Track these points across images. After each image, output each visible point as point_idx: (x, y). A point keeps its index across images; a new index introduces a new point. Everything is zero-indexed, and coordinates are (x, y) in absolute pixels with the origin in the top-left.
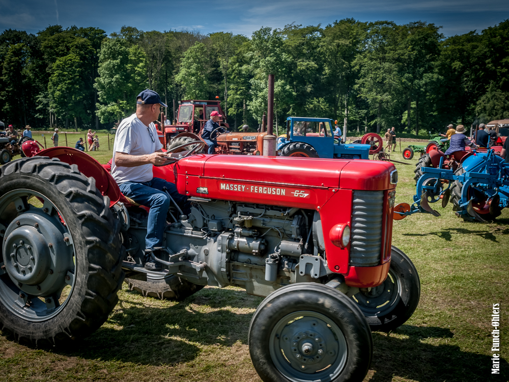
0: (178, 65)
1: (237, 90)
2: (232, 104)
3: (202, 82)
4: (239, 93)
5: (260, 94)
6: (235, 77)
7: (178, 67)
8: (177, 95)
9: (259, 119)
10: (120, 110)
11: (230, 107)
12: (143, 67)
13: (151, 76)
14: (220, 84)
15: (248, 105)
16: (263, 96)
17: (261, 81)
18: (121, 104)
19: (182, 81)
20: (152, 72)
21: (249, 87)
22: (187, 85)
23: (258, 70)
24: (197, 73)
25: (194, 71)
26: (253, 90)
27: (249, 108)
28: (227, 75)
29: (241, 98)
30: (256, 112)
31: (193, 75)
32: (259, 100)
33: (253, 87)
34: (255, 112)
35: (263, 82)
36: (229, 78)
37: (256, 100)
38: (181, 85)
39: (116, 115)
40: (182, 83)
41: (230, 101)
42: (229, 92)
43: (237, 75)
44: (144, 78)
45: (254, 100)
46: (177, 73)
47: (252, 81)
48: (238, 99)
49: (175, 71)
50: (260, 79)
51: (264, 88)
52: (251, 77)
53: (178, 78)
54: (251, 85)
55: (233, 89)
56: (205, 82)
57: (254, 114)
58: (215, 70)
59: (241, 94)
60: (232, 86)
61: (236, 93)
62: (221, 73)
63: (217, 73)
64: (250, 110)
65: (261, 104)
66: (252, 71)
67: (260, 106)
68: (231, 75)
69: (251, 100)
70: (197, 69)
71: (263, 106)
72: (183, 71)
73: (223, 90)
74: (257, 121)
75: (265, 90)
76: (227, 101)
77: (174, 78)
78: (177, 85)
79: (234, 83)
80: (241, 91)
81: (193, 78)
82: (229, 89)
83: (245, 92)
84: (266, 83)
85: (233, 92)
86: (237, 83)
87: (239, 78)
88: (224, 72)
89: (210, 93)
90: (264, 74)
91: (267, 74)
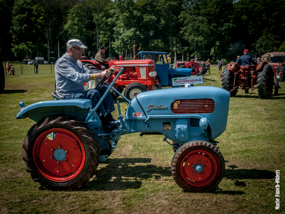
0: (66, 18)
1: (105, 35)
2: (102, 44)
3: (82, 30)
4: (106, 36)
5: (120, 37)
6: (103, 26)
7: (66, 19)
8: (66, 38)
9: (120, 53)
10: (28, 48)
12: (42, 20)
13: (48, 25)
14: (94, 31)
15: (113, 44)
16: (122, 38)
17: (121, 29)
18: (29, 44)
19: (69, 29)
20: (49, 23)
21: (113, 32)
22: (72, 31)
23: (119, 22)
24: (79, 24)
25: (76, 22)
26: (115, 34)
27: (113, 46)
28: (99, 25)
29: (108, 40)
30: (118, 49)
31: (76, 25)
32: (119, 41)
33: (115, 33)
35: (122, 29)
36: (100, 27)
37: (118, 41)
38: (68, 31)
39: (25, 51)
40: (69, 30)
41: (101, 42)
42: (100, 36)
43: (105, 25)
44: (43, 26)
45: (116, 41)
46: (65, 23)
47: (114, 29)
48: (105, 40)
49: (64, 22)
50: (120, 27)
51: (122, 33)
52: (114, 25)
53: (66, 27)
55: (102, 34)
56: (84, 30)
57: (116, 50)
58: (91, 22)
59: (108, 37)
60: (102, 32)
61: (104, 37)
62: (94, 24)
63: (92, 24)
64: (114, 47)
65: (121, 44)
66: (114, 22)
67: (120, 45)
68: (101, 25)
69: (114, 41)
70: (79, 21)
71: (122, 45)
72: (69, 22)
73: (96, 35)
74: (118, 54)
75: (123, 34)
76: (98, 42)
77: (63, 27)
78: (65, 31)
79: (103, 30)
80: (108, 35)
81: (76, 27)
82: (99, 34)
83: (111, 36)
84: (124, 30)
85: (102, 36)
86: (105, 30)
87: (106, 27)
88: (96, 23)
89: (87, 37)
90: (123, 24)
91: (124, 24)
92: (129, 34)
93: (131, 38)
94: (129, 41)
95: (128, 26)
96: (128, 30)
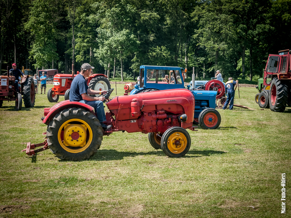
0: (27, 13)
1: (84, 38)
2: (79, 51)
3: (51, 30)
4: (86, 41)
5: (106, 42)
6: (82, 26)
7: (27, 15)
8: (26, 41)
9: (105, 65)
11: (77, 54)
14: (67, 32)
15: (95, 53)
16: (108, 44)
17: (107, 30)
19: (31, 28)
21: (95, 35)
22: (36, 32)
23: (104, 20)
24: (46, 22)
25: (42, 20)
26: (99, 38)
27: (95, 55)
28: (75, 24)
29: (88, 46)
30: (103, 59)
31: (42, 23)
32: (105, 48)
33: (99, 35)
34: (101, 59)
35: (109, 31)
36: (77, 27)
37: (102, 47)
38: (30, 33)
40: (31, 30)
41: (77, 48)
42: (77, 40)
43: (84, 24)
45: (100, 48)
46: (26, 21)
47: (98, 30)
48: (84, 46)
49: (24, 19)
50: (105, 28)
51: (110, 37)
52: (97, 25)
53: (27, 26)
54: (97, 33)
55: (80, 37)
56: (53, 30)
57: (100, 61)
58: (63, 19)
59: (88, 42)
60: (79, 34)
61: (83, 41)
62: (68, 22)
63: (65, 22)
64: (96, 57)
65: (107, 52)
66: (98, 21)
67: (106, 54)
68: (78, 24)
69: (98, 48)
70: (46, 17)
71: (109, 53)
72: (32, 19)
73: (70, 38)
74: (103, 67)
75: (111, 39)
76: (74, 49)
77: (23, 26)
78: (26, 32)
79: (81, 32)
80: (88, 39)
81: (42, 26)
82: (76, 37)
83: (92, 40)
84: (111, 32)
85: (80, 40)
86: (84, 32)
87: (86, 27)
88: (71, 21)
89: (57, 40)
90: (110, 23)
91: (112, 24)
92: (119, 38)
93: (122, 44)
94: (119, 47)
95: (118, 26)
96: (118, 32)
